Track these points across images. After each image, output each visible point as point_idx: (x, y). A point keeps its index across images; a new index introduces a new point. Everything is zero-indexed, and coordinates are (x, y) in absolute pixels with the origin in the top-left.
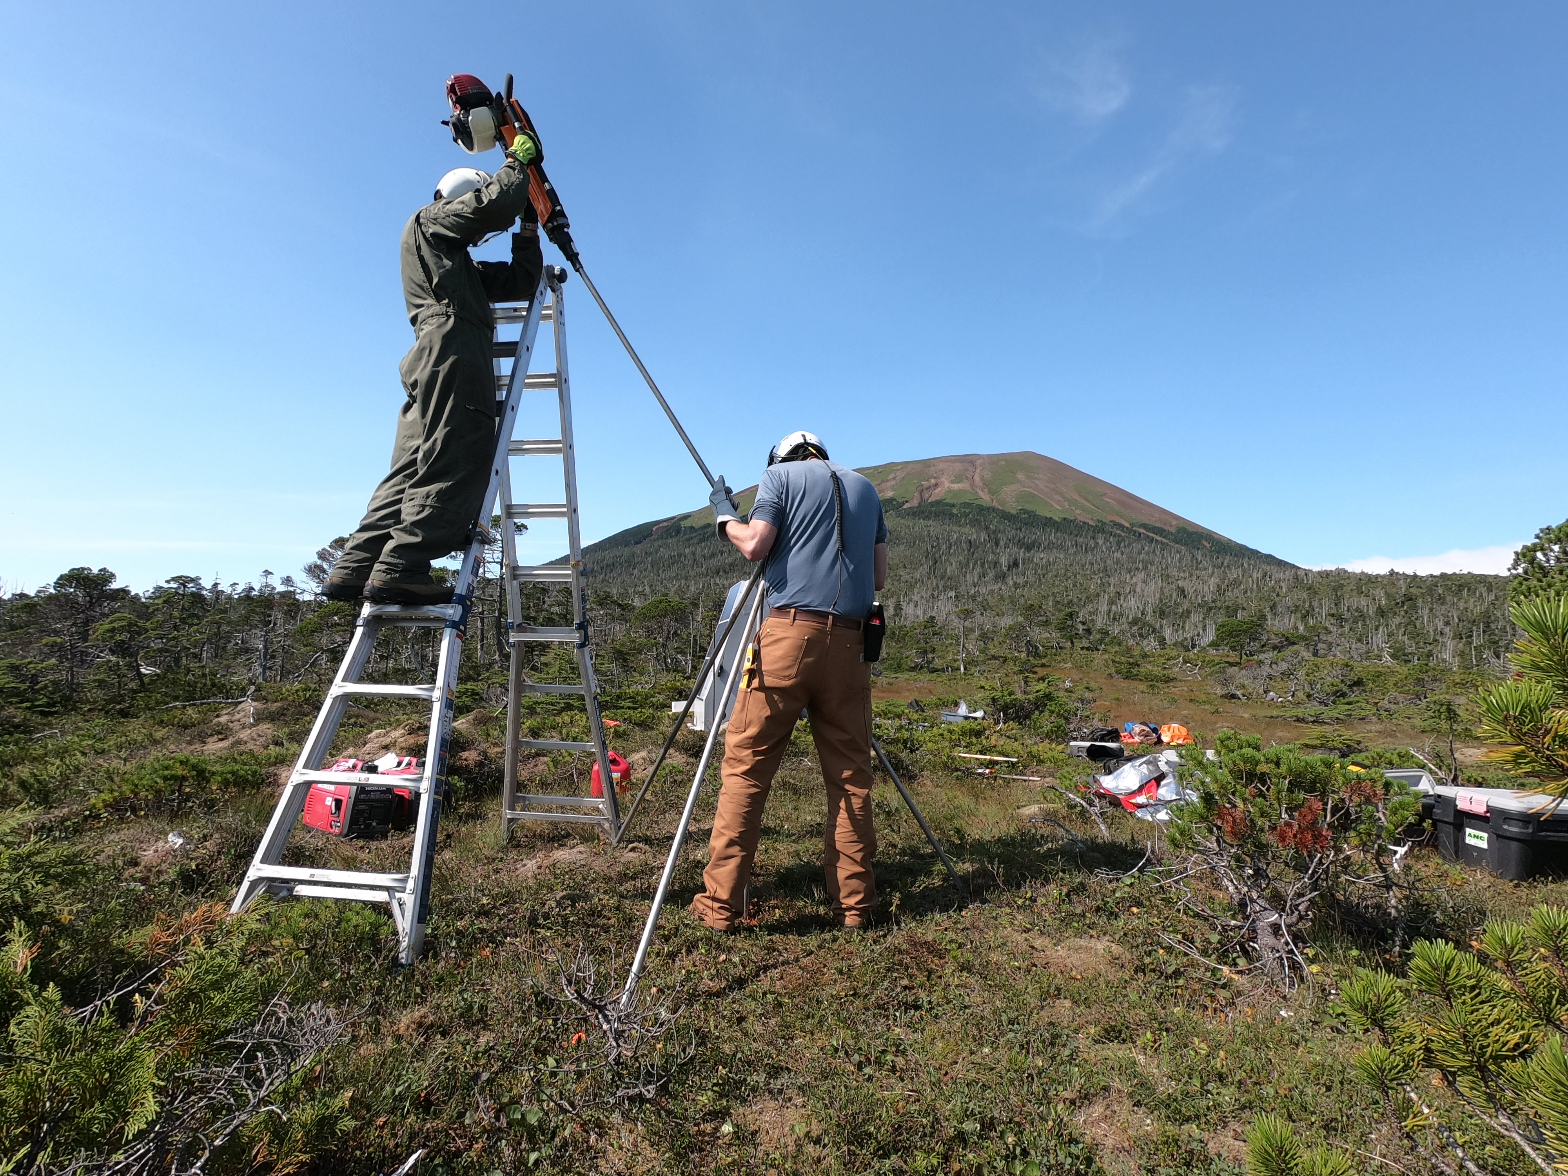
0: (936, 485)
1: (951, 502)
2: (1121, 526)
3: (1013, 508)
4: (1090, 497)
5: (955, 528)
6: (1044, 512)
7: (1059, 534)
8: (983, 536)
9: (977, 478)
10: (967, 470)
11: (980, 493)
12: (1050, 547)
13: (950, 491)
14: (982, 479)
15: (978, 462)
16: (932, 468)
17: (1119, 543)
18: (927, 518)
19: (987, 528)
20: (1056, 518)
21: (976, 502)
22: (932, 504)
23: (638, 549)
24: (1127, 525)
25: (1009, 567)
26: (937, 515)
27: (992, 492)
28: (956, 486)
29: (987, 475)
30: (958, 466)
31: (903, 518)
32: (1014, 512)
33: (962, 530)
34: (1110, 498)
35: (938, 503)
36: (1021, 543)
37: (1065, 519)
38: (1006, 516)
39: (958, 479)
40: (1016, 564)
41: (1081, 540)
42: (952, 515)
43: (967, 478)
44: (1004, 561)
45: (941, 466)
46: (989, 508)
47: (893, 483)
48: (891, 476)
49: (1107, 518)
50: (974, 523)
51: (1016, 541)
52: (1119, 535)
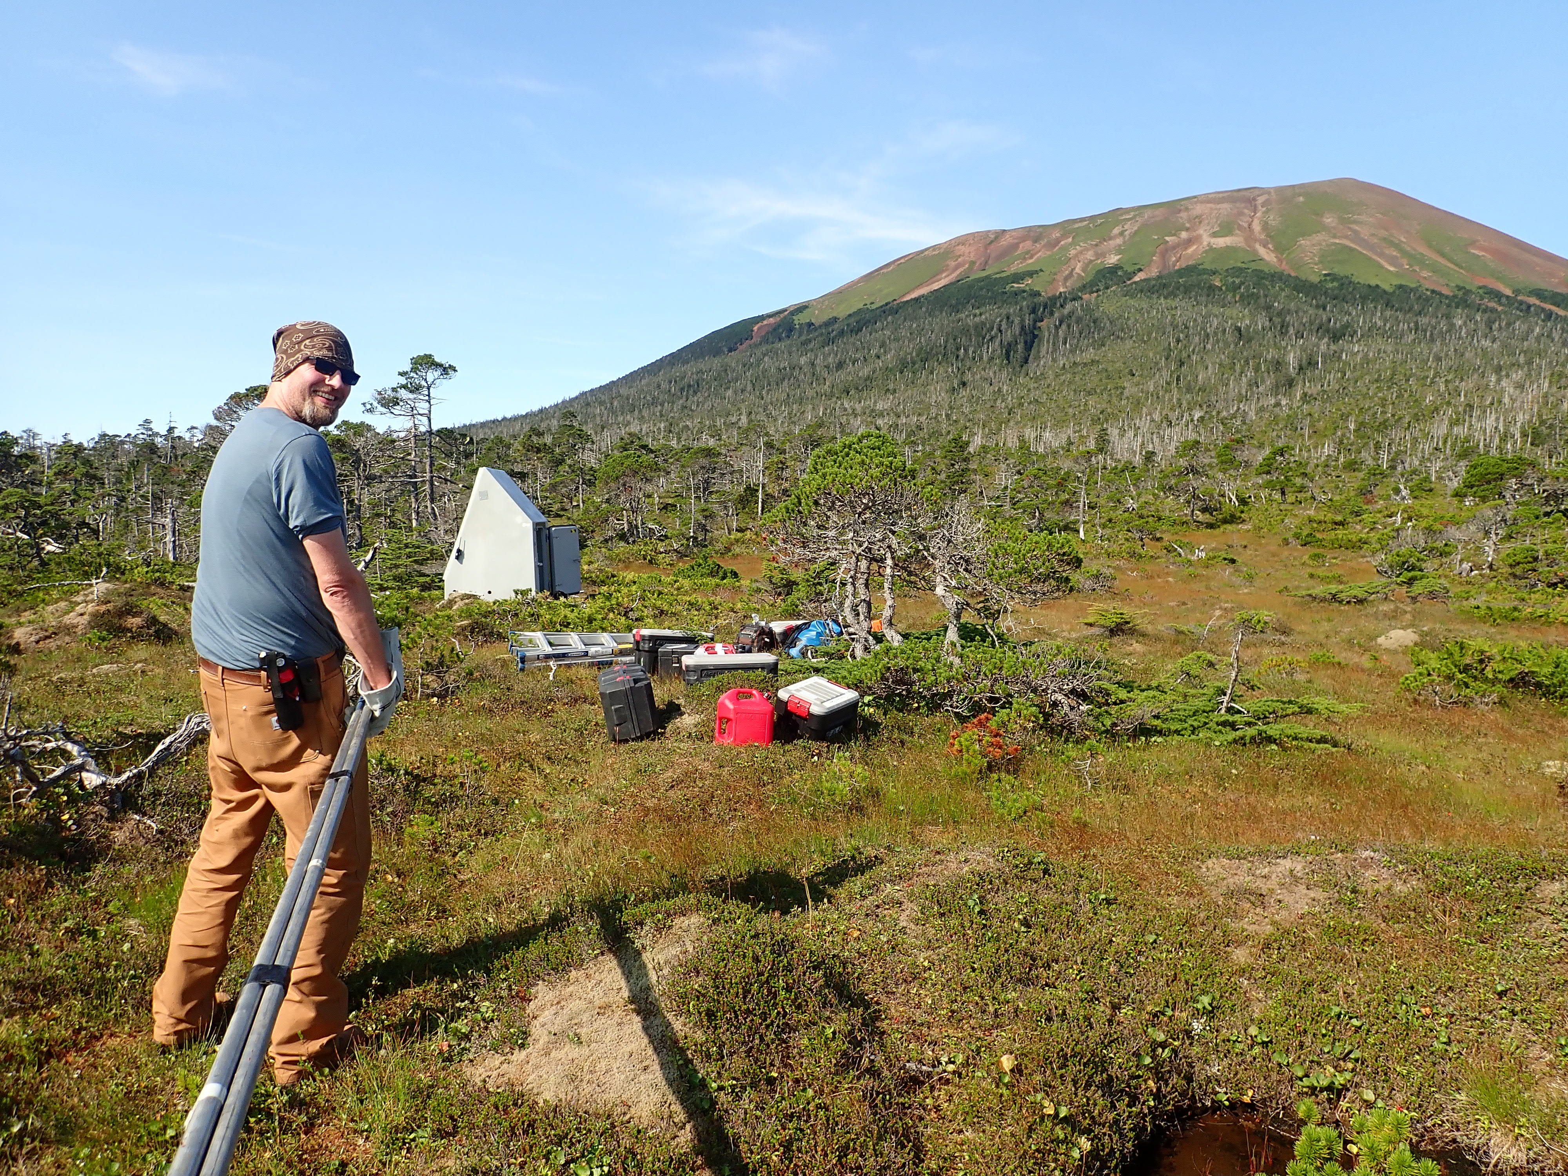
0: (1189, 242)
1: (1212, 267)
2: (1497, 295)
3: (1314, 273)
4: (1447, 249)
5: (1217, 310)
6: (1365, 277)
7: (1388, 313)
8: (1262, 321)
9: (1257, 227)
10: (1241, 214)
11: (1262, 251)
12: (1370, 332)
13: (1211, 249)
14: (1265, 226)
15: (1260, 200)
16: (1184, 215)
17: (1489, 325)
18: (1173, 295)
19: (1268, 307)
20: (1386, 287)
21: (1253, 266)
22: (1181, 273)
23: (732, 359)
24: (1508, 292)
25: (1301, 368)
26: (1187, 290)
27: (1279, 249)
28: (1221, 242)
29: (1274, 220)
30: (1226, 207)
31: (1132, 297)
32: (1315, 279)
33: (1228, 312)
34: (1482, 249)
35: (1189, 270)
36: (1322, 329)
37: (1400, 287)
38: (1302, 287)
39: (1226, 229)
40: (1312, 363)
41: (1423, 321)
42: (1211, 289)
43: (1240, 227)
44: (1292, 359)
45: (1199, 209)
46: (1273, 276)
47: (1119, 241)
48: (1116, 231)
49: (1473, 284)
50: (1248, 299)
51: (1314, 327)
52: (1493, 310)
